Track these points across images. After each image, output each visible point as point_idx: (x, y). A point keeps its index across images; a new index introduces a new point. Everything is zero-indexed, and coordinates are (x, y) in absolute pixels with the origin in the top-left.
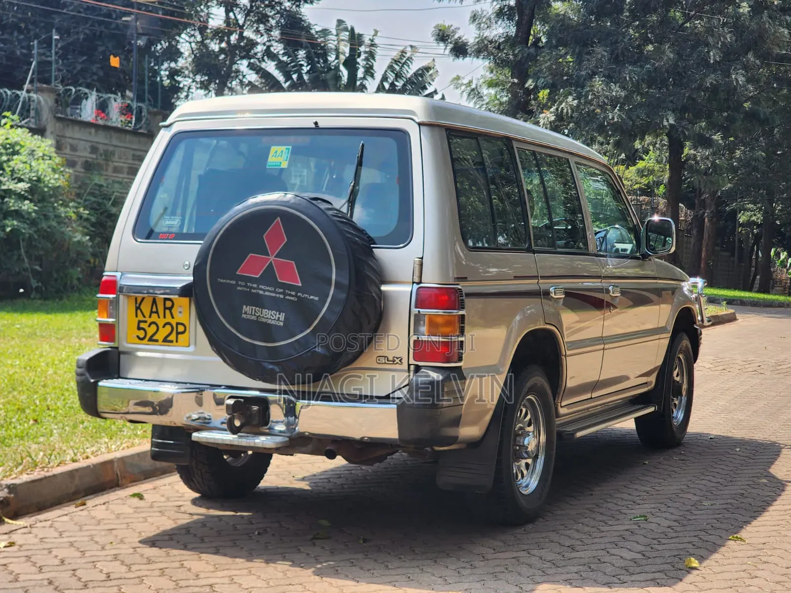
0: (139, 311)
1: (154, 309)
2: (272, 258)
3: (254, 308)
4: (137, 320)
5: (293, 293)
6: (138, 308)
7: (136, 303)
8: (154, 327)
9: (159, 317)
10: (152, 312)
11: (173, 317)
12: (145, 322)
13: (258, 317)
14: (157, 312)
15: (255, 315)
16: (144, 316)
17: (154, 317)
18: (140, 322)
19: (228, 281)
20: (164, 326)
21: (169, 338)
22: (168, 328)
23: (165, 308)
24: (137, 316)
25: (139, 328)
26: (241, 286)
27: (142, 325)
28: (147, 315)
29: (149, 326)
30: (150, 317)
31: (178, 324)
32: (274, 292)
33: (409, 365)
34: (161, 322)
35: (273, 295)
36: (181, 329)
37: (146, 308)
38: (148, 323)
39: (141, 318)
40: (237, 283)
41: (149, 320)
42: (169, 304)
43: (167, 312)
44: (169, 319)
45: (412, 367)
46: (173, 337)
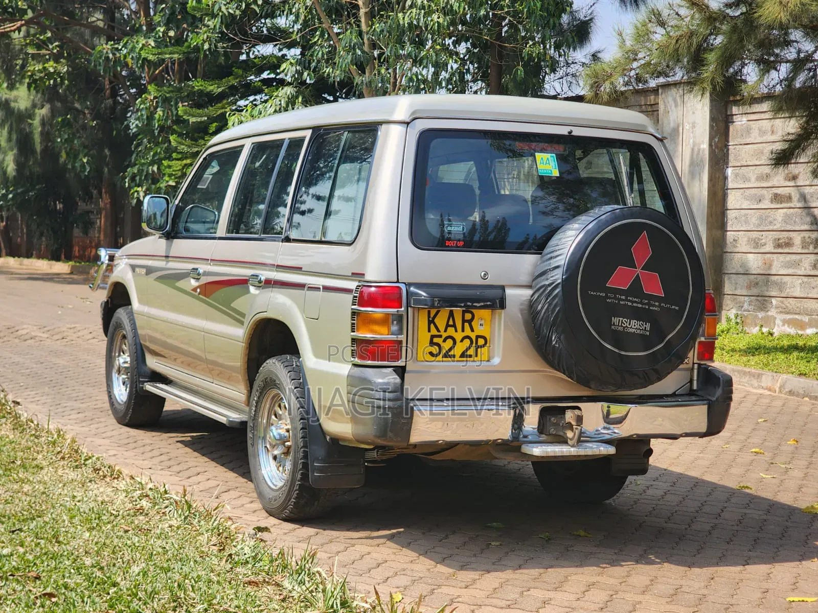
0: (432, 326)
1: (451, 323)
2: (639, 270)
3: (621, 319)
4: (430, 334)
5: (657, 304)
6: (431, 322)
7: (429, 316)
8: (449, 343)
9: (456, 331)
10: (448, 326)
11: (472, 330)
12: (440, 336)
13: (624, 327)
14: (454, 326)
15: (621, 326)
16: (438, 330)
17: (451, 331)
18: (433, 337)
19: (598, 294)
20: (462, 341)
21: (469, 353)
22: (467, 342)
23: (464, 321)
24: (429, 331)
25: (432, 343)
26: (610, 298)
27: (436, 340)
28: (442, 328)
29: (444, 341)
30: (445, 331)
31: (478, 337)
32: (641, 303)
33: (694, 363)
34: (458, 336)
35: (640, 306)
36: (481, 342)
37: (441, 321)
38: (443, 338)
39: (434, 331)
40: (607, 295)
41: (445, 335)
42: (468, 316)
43: (467, 325)
44: (468, 332)
45: (696, 366)
46: (471, 352)
